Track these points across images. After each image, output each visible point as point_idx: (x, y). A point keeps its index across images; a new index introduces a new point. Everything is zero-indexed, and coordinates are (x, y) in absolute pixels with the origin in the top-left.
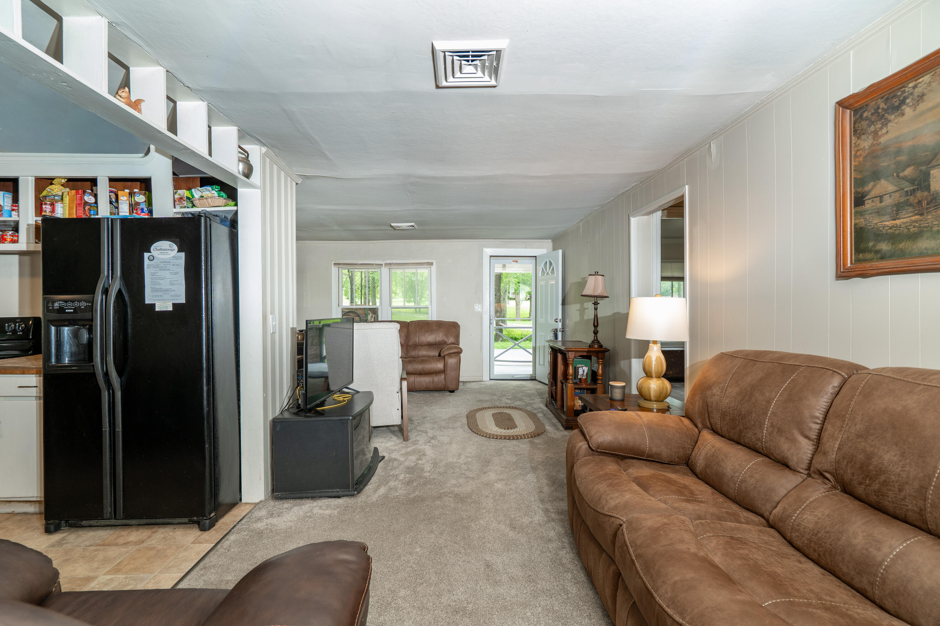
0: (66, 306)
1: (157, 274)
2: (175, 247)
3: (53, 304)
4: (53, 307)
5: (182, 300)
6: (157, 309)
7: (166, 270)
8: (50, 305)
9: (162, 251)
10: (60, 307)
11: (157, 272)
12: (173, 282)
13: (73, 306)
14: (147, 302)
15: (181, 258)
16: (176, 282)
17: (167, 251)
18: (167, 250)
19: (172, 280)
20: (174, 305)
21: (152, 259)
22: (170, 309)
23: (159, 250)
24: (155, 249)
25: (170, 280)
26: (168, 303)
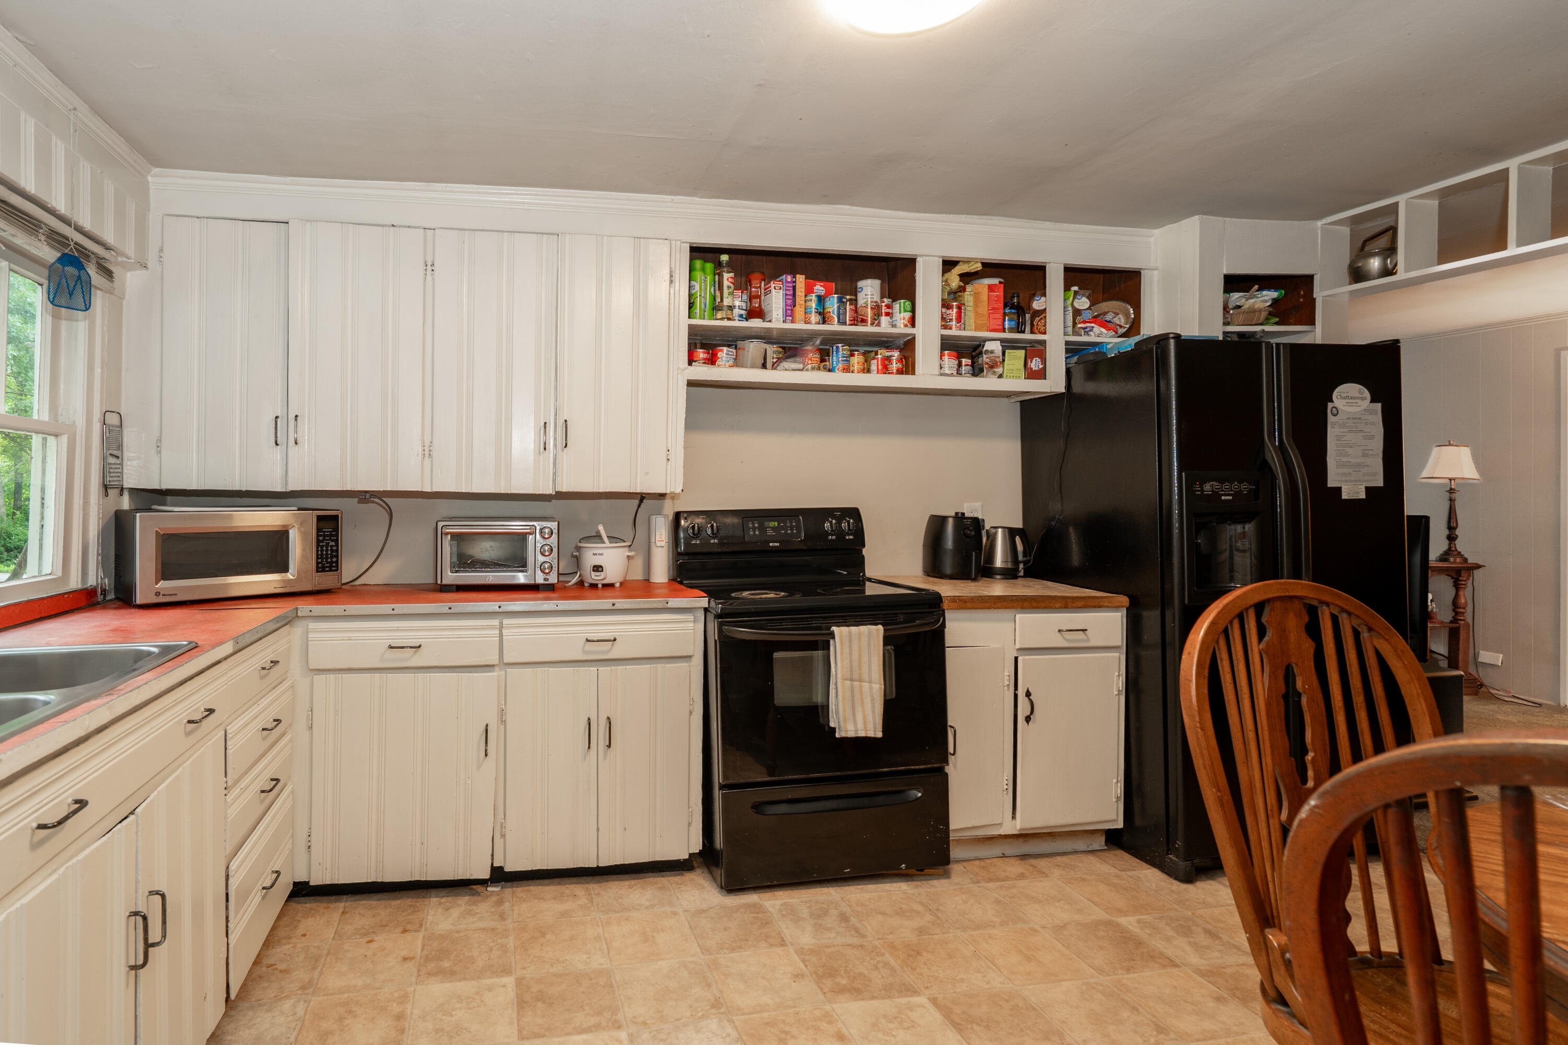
0: (1222, 491)
1: (1345, 438)
2: (1367, 394)
3: (1201, 487)
4: (1202, 491)
5: (1380, 483)
6: (1345, 496)
7: (1357, 432)
8: (1197, 487)
9: (1348, 401)
10: (1213, 491)
11: (1345, 434)
12: (1367, 452)
13: (1232, 490)
14: (1330, 484)
15: (1375, 413)
16: (1370, 452)
17: (1356, 401)
18: (1355, 398)
19: (1366, 448)
20: (1367, 489)
21: (1336, 412)
22: (1363, 496)
23: (1345, 398)
24: (1339, 397)
25: (1362, 448)
26: (1360, 487)
